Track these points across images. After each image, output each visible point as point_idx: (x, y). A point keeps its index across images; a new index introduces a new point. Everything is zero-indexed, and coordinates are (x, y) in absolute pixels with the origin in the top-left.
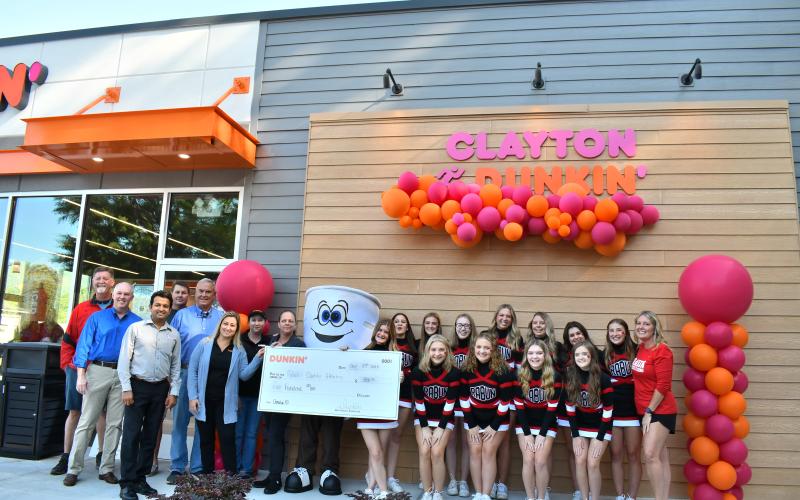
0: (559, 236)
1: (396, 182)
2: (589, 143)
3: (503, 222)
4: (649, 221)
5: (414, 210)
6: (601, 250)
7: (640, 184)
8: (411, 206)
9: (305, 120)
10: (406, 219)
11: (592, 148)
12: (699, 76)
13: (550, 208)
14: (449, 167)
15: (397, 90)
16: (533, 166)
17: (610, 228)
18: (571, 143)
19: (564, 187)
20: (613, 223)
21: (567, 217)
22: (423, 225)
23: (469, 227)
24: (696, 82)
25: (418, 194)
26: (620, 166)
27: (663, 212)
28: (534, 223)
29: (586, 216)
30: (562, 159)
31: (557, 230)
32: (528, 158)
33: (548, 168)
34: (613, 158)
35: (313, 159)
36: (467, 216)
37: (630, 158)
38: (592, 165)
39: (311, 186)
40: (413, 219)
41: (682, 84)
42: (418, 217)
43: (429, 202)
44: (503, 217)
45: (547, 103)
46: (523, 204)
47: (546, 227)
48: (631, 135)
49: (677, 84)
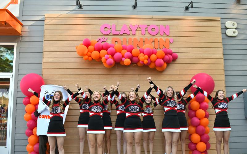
0: (144, 64)
1: (82, 42)
2: (153, 30)
3: (123, 58)
4: (175, 58)
5: (89, 53)
6: (158, 69)
7: (171, 45)
8: (88, 52)
9: (43, 16)
10: (86, 57)
11: (154, 32)
12: (192, 7)
13: (140, 53)
14: (101, 37)
15: (80, 6)
16: (133, 38)
17: (162, 61)
18: (146, 30)
19: (144, 46)
20: (163, 59)
21: (147, 56)
22: (93, 59)
23: (111, 60)
24: (190, 9)
25: (91, 47)
26: (164, 38)
27: (179, 55)
28: (135, 59)
29: (153, 57)
30: (143, 35)
31: (143, 61)
32: (131, 35)
33: (138, 38)
34: (162, 35)
35: (46, 32)
36: (110, 56)
37: (168, 36)
38: (154, 38)
39: (46, 43)
40: (89, 57)
41: (185, 10)
42: (91, 56)
43: (95, 50)
44: (123, 56)
45: (138, 14)
46: (131, 52)
47: (139, 60)
48: (168, 27)
49: (183, 10)
